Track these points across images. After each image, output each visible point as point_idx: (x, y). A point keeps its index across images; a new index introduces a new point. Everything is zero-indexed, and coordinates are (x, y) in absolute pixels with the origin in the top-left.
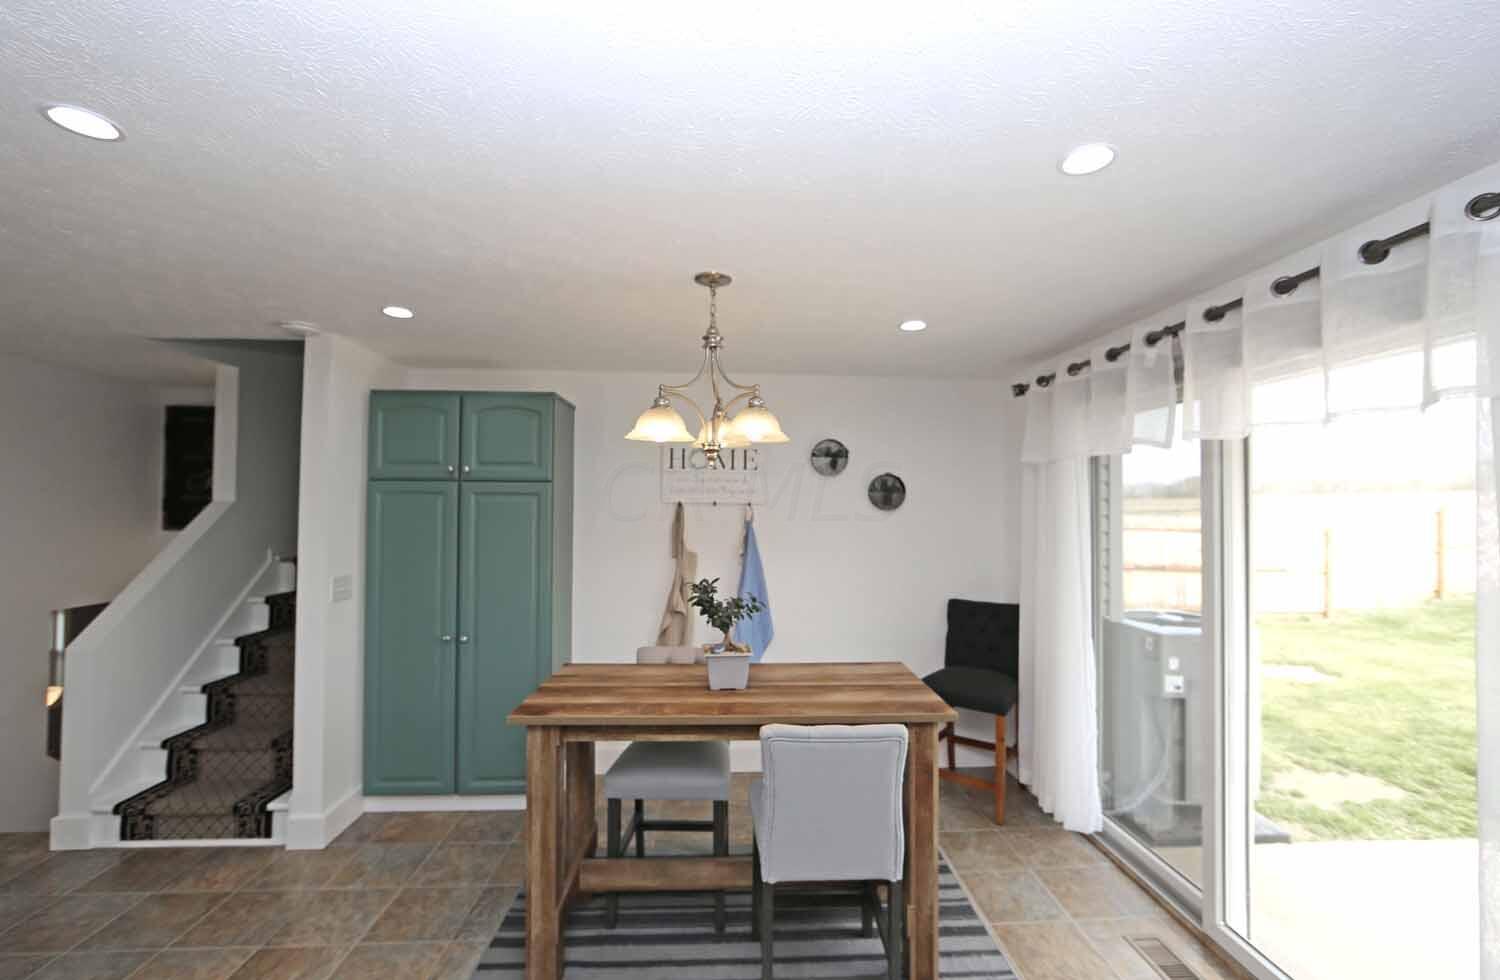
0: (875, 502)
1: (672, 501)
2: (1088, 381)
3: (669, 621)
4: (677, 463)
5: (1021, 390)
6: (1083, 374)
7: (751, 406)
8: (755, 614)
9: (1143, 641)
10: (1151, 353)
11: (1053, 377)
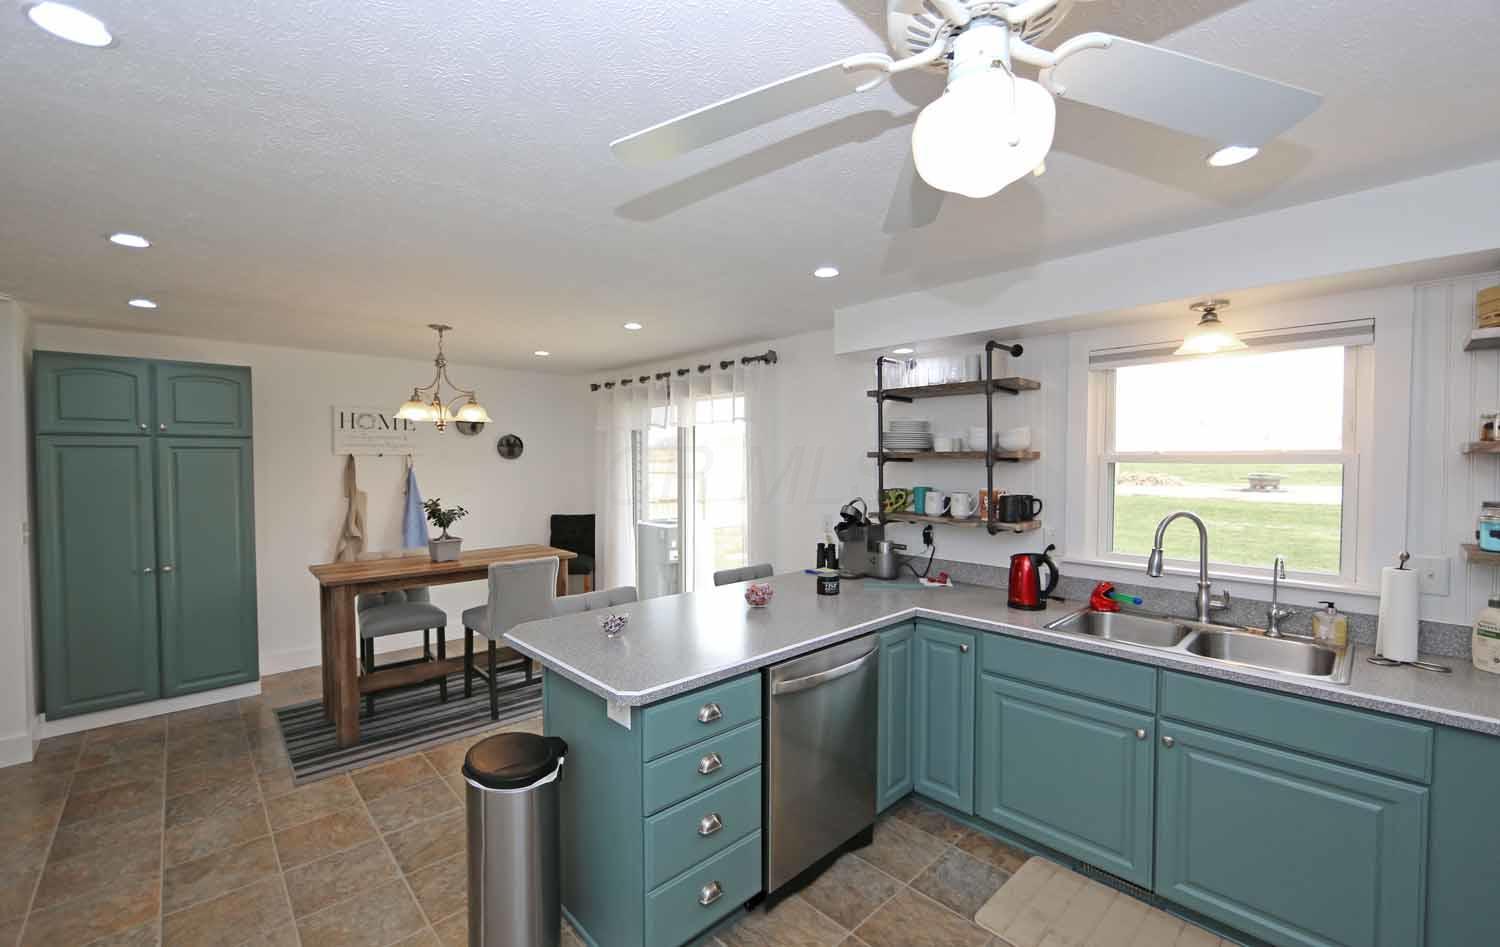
0: (502, 454)
1: (343, 453)
2: (631, 390)
3: (344, 545)
4: (347, 424)
5: (595, 387)
6: (629, 385)
7: (470, 403)
8: (462, 517)
9: (659, 534)
10: (659, 383)
11: (613, 384)
